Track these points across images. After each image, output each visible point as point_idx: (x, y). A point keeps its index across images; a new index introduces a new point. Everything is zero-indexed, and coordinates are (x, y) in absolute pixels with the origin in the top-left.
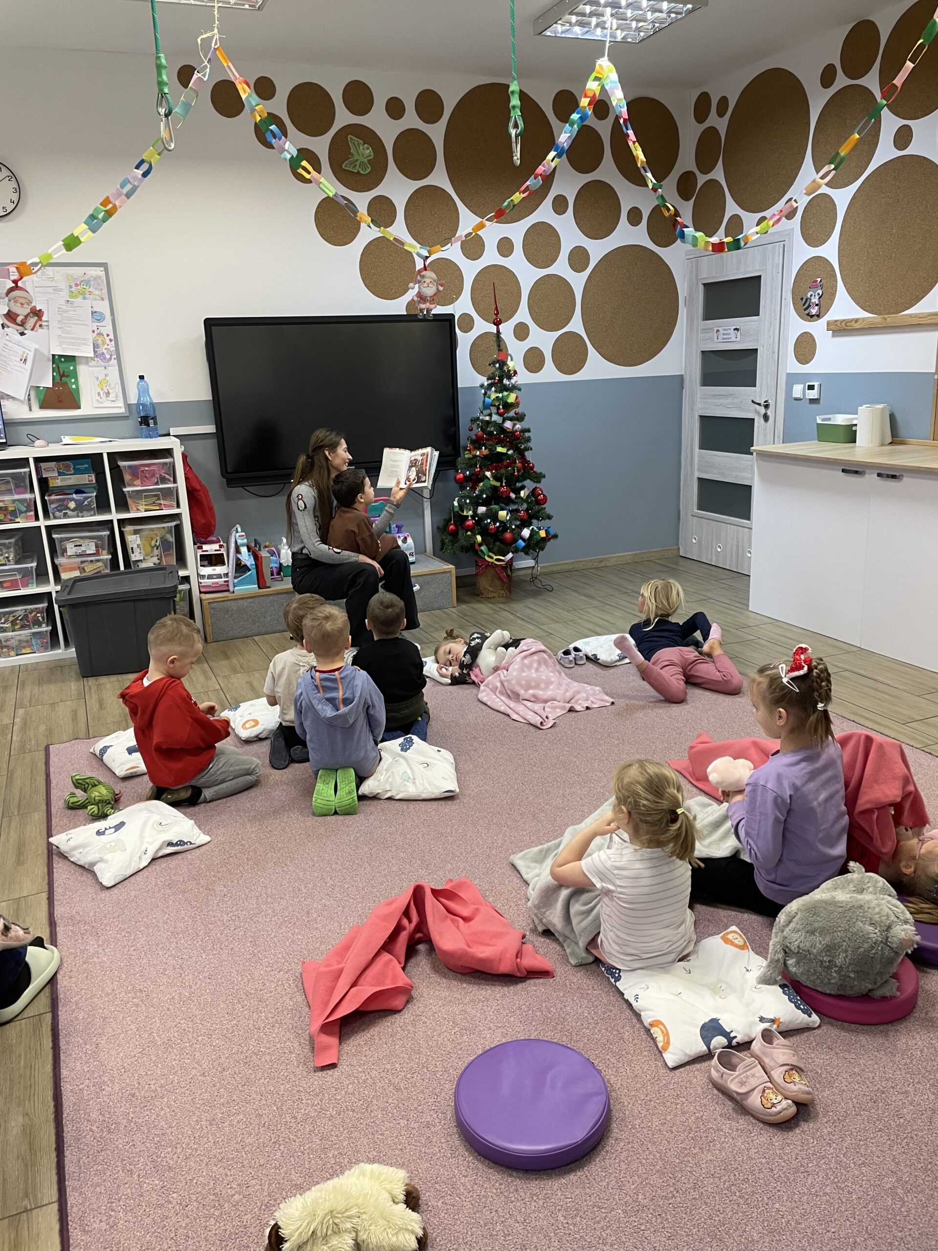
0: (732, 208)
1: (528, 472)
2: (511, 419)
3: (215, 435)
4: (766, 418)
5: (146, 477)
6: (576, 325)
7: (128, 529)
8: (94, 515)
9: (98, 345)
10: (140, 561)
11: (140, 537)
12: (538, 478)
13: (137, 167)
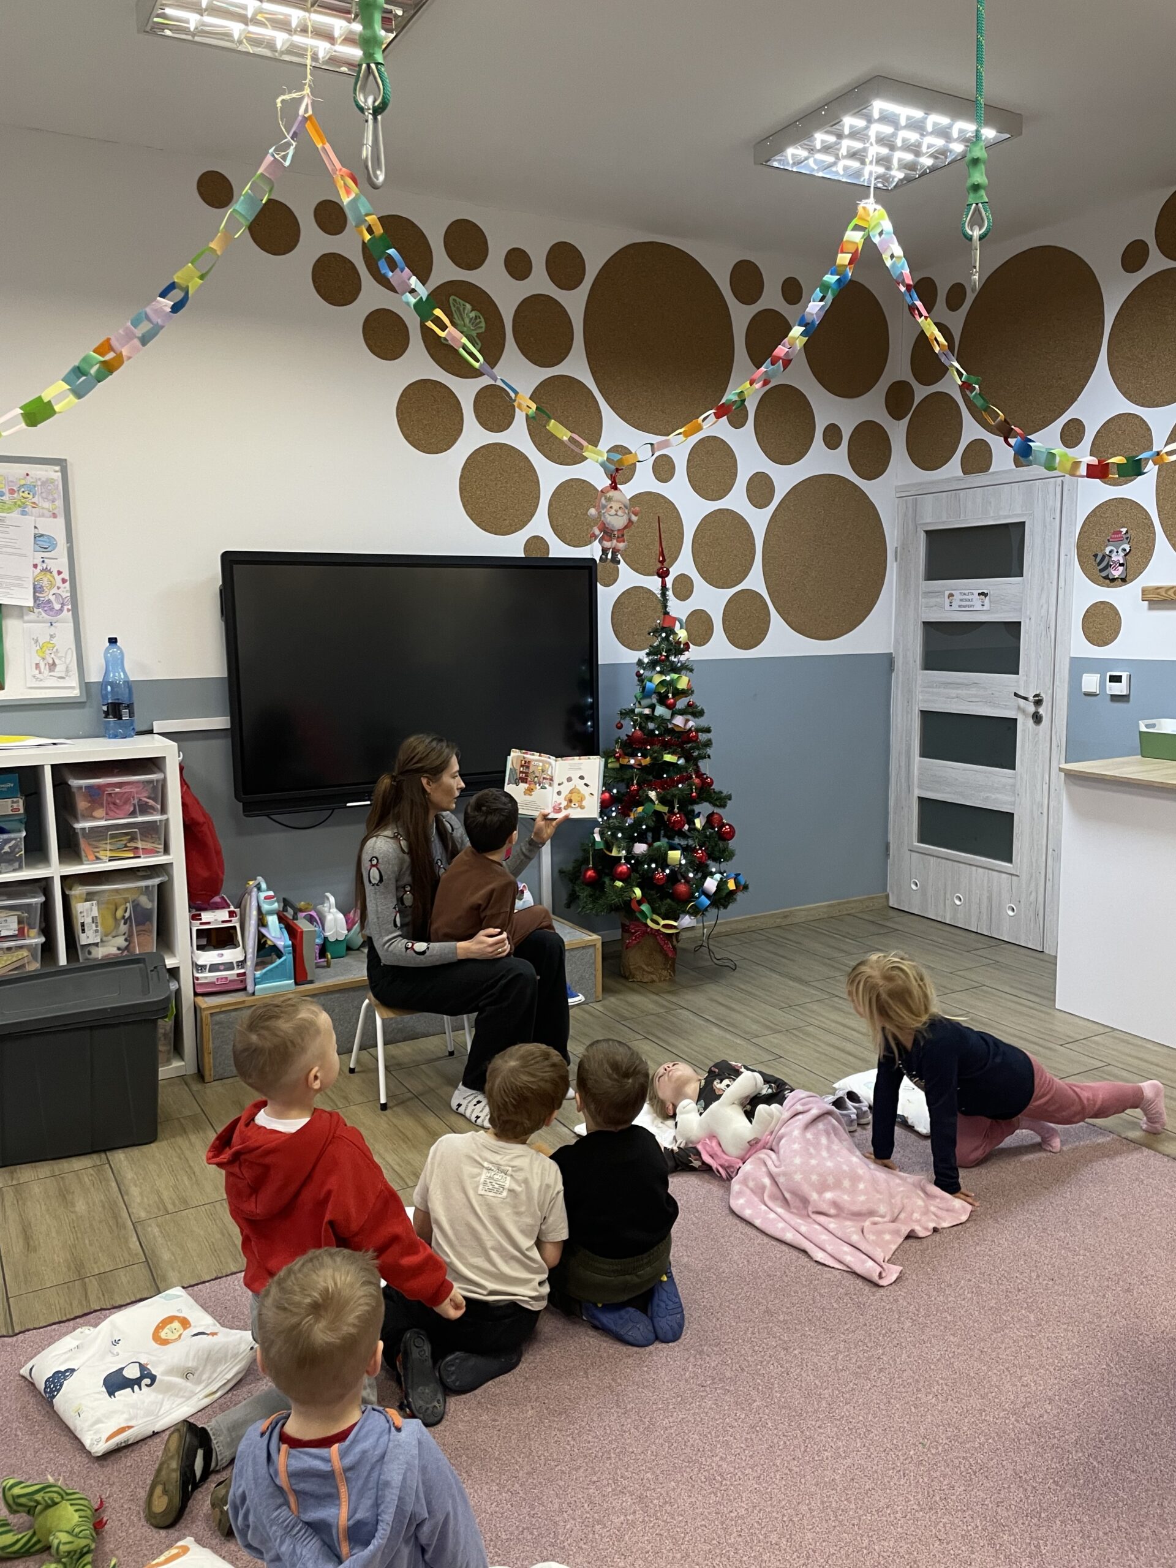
0: (972, 430)
1: (706, 792)
2: (682, 712)
3: (229, 733)
4: (1037, 718)
5: (114, 804)
6: (755, 581)
7: (78, 891)
8: (20, 868)
9: (41, 587)
10: (96, 944)
11: (98, 904)
12: (720, 800)
13: (163, 295)
